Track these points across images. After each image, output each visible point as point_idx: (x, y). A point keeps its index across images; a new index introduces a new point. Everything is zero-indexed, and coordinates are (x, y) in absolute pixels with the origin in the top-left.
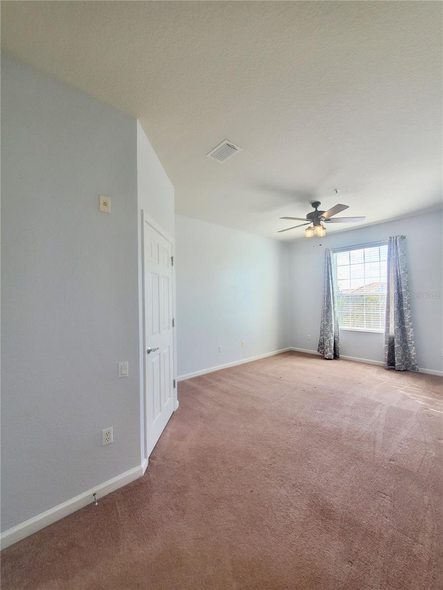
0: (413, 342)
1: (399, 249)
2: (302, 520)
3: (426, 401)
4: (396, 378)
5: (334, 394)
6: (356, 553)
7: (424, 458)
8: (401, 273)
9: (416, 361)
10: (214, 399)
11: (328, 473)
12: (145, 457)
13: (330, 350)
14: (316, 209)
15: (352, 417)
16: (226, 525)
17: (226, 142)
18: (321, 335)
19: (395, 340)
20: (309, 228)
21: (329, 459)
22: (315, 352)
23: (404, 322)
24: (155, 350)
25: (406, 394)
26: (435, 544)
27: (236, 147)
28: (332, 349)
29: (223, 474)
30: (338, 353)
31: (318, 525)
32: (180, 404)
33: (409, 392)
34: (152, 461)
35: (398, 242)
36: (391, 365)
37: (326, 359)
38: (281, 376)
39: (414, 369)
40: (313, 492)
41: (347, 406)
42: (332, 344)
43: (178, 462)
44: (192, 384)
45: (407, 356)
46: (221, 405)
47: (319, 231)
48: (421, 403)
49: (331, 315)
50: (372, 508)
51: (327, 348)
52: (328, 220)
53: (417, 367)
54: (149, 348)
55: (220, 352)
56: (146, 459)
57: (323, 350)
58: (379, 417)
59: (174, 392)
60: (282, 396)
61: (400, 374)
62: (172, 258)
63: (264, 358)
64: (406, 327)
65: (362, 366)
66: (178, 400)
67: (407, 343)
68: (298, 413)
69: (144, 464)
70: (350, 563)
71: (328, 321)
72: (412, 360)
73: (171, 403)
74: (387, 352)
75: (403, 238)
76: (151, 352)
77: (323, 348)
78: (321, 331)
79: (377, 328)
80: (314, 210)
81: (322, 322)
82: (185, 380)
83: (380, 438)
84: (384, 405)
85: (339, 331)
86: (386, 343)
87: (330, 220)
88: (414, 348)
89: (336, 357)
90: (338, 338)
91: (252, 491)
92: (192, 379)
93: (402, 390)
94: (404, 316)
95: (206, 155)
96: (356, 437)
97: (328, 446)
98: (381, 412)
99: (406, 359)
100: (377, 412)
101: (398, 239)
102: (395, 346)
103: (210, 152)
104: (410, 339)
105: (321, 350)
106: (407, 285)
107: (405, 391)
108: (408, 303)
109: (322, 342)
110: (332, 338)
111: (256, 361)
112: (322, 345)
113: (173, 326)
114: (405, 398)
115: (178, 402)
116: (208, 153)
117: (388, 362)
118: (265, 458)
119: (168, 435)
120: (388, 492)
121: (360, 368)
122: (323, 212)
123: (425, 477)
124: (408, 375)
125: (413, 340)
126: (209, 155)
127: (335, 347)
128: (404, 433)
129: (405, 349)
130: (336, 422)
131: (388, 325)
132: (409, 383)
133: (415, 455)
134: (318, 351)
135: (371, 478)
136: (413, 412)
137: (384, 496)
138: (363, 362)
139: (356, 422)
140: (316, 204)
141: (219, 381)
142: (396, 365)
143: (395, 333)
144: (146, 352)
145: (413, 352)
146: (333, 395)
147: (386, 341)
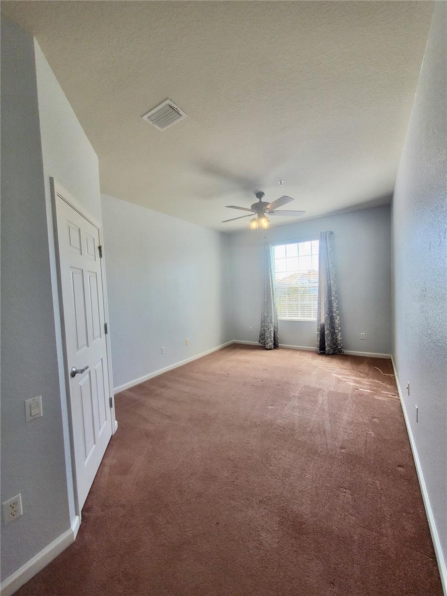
0: (339, 328)
1: (328, 243)
2: (276, 545)
3: (356, 382)
4: (327, 362)
5: (280, 385)
6: (335, 569)
7: (366, 441)
8: (330, 266)
9: (341, 345)
10: (161, 411)
11: (291, 477)
12: (77, 514)
13: (271, 340)
14: (260, 200)
15: (300, 408)
16: (193, 581)
17: (168, 102)
18: (262, 327)
19: (325, 327)
20: (254, 220)
21: (289, 460)
22: (257, 343)
23: (332, 310)
24: (82, 371)
25: (340, 377)
26: (396, 532)
27: (181, 112)
28: (272, 339)
29: (183, 508)
30: (278, 343)
31: (293, 546)
32: (118, 424)
33: (340, 374)
34: (86, 514)
35: (327, 237)
36: (322, 351)
37: (267, 349)
38: (229, 373)
39: (340, 352)
40: (282, 505)
41: (294, 396)
42: (272, 335)
43: (123, 506)
44: (132, 395)
45: (335, 341)
46: (169, 417)
47: (264, 223)
48: (352, 384)
49: (271, 307)
50: (337, 509)
51: (268, 339)
52: (271, 212)
53: (342, 350)
54: (74, 369)
55: (162, 354)
56: (77, 517)
57: (264, 341)
58: (322, 404)
59: (111, 413)
60: (233, 395)
61: (331, 357)
62: (100, 248)
63: (209, 354)
64: (334, 315)
65: (299, 353)
66: (116, 420)
67: (334, 329)
68: (251, 412)
69: (75, 523)
70: (332, 585)
71: (268, 313)
72: (339, 344)
73: (108, 425)
74: (319, 339)
75: (331, 233)
76: (76, 375)
77: (263, 339)
78: (262, 323)
79: (309, 317)
80: (258, 200)
81: (262, 314)
82: (123, 391)
83: (328, 426)
84: (324, 391)
85: (278, 322)
86: (318, 331)
87: (273, 212)
88: (340, 333)
89: (276, 346)
90: (277, 328)
91: (218, 523)
92: (131, 390)
93: (335, 373)
94: (332, 306)
95: (142, 117)
96: (308, 429)
97: (285, 445)
98: (323, 398)
99: (334, 344)
100: (320, 399)
101: (327, 234)
102: (326, 333)
103: (147, 113)
104: (337, 326)
105: (262, 341)
106: (335, 277)
107: (337, 374)
108: (336, 293)
109: (263, 333)
110: (272, 329)
111: (200, 358)
112: (262, 337)
113: (106, 332)
114: (339, 381)
115: (116, 422)
116: (145, 114)
117: (320, 347)
118: (226, 475)
119: (106, 470)
120: (346, 485)
121: (297, 355)
122: (268, 204)
123: (372, 460)
124: (336, 358)
125: (339, 327)
126: (145, 117)
127: (274, 337)
128: (345, 417)
129: (333, 334)
130: (287, 415)
131: (319, 314)
132: (338, 366)
133: (359, 439)
134: (259, 342)
135: (330, 472)
136: (348, 394)
137: (344, 490)
138: (298, 349)
139: (305, 413)
140: (260, 195)
141: (164, 386)
142: (327, 349)
143: (325, 321)
144: (70, 376)
145: (339, 338)
146: (280, 387)
147: (318, 328)
